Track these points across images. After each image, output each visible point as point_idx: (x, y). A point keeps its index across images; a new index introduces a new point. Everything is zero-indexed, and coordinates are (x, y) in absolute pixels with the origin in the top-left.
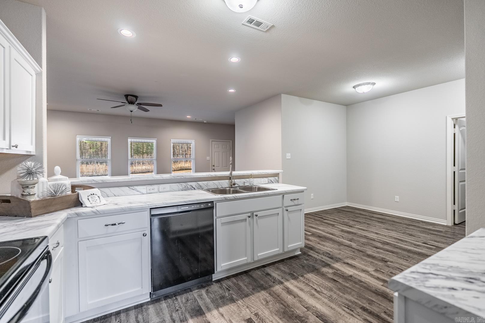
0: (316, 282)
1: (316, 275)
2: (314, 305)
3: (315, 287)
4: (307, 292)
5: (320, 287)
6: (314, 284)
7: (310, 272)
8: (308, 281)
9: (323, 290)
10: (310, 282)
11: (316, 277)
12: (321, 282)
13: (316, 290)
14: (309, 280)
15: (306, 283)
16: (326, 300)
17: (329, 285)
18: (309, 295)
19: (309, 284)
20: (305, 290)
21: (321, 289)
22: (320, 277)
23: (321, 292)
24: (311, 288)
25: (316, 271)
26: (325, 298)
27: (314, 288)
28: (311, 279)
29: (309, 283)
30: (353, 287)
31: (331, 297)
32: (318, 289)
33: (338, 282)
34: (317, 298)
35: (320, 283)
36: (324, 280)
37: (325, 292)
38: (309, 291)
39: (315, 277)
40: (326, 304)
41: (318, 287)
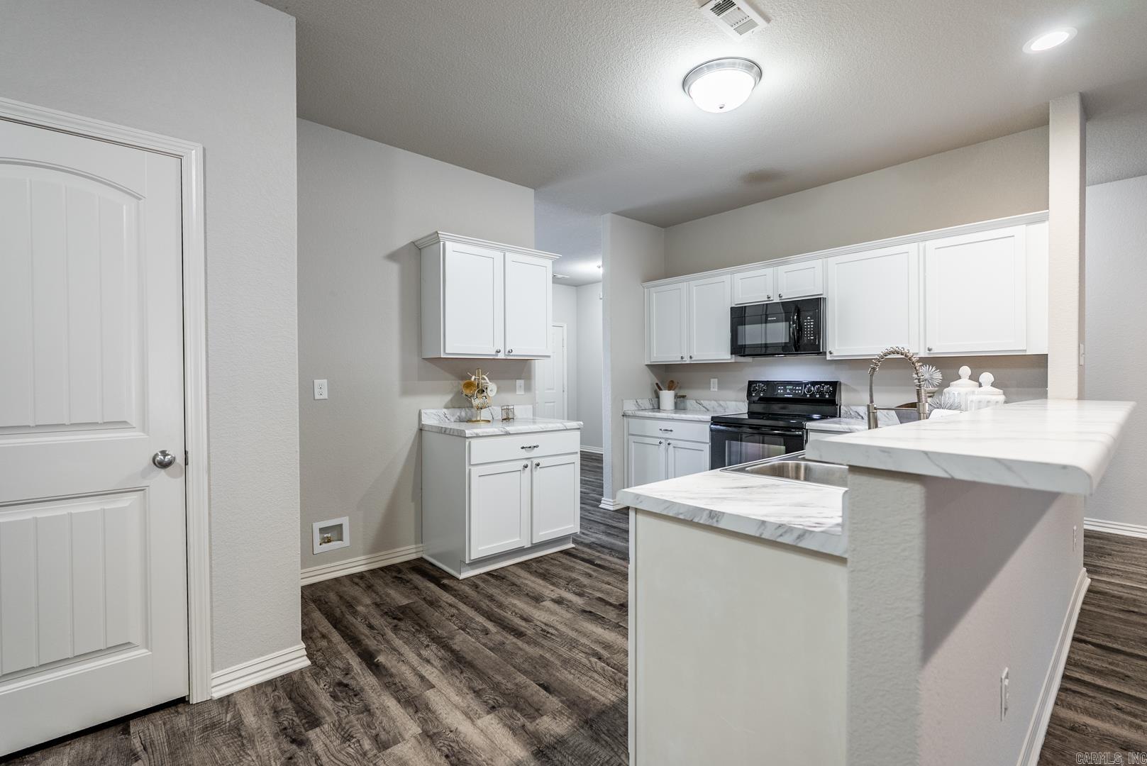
0: (596, 676)
1: (594, 698)
2: (607, 631)
3: (600, 664)
4: (618, 652)
5: (589, 665)
6: (602, 672)
7: (610, 708)
8: (617, 678)
9: (584, 661)
10: (611, 677)
11: (593, 693)
12: (584, 678)
13: (600, 659)
14: (614, 680)
15: (620, 672)
16: (582, 641)
17: (566, 672)
18: (616, 647)
19: (613, 670)
20: (623, 654)
21: (587, 662)
22: (584, 692)
23: (589, 654)
24: (608, 661)
25: (590, 716)
26: (583, 645)
27: (604, 662)
28: (607, 684)
29: (613, 672)
30: (510, 675)
31: (571, 648)
32: (594, 660)
33: (540, 685)
34: (600, 643)
35: (587, 676)
36: (574, 688)
37: (581, 657)
38: (615, 654)
39: (597, 691)
40: (585, 635)
41: (594, 666)
